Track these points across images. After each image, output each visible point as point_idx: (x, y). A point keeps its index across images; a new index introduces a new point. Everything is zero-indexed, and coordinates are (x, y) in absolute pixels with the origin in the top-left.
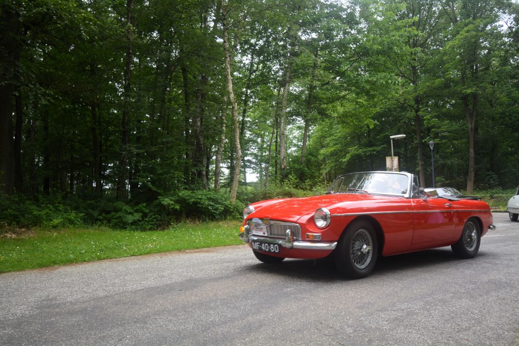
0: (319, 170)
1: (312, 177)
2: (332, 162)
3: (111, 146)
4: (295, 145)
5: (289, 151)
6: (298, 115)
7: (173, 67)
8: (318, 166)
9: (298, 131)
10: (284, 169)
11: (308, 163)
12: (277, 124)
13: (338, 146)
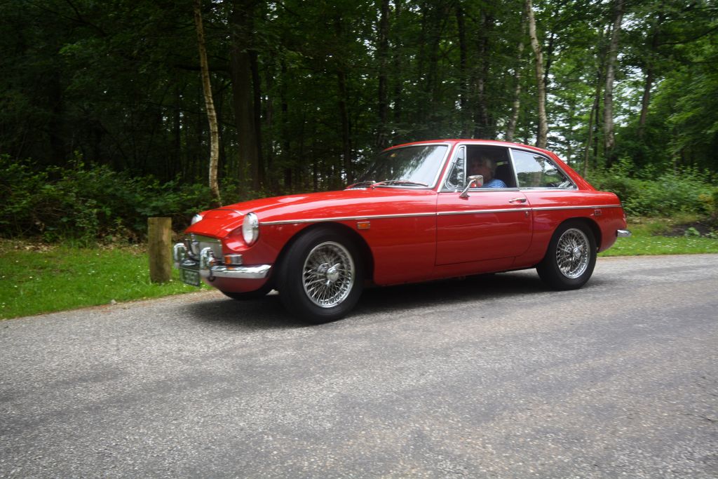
0: (665, 148)
1: (656, 160)
2: (688, 135)
3: (362, 126)
4: (625, 112)
5: (615, 120)
6: (634, 63)
7: (447, 10)
8: (664, 142)
9: (631, 90)
10: (610, 149)
11: (649, 139)
12: (600, 80)
13: (701, 109)
